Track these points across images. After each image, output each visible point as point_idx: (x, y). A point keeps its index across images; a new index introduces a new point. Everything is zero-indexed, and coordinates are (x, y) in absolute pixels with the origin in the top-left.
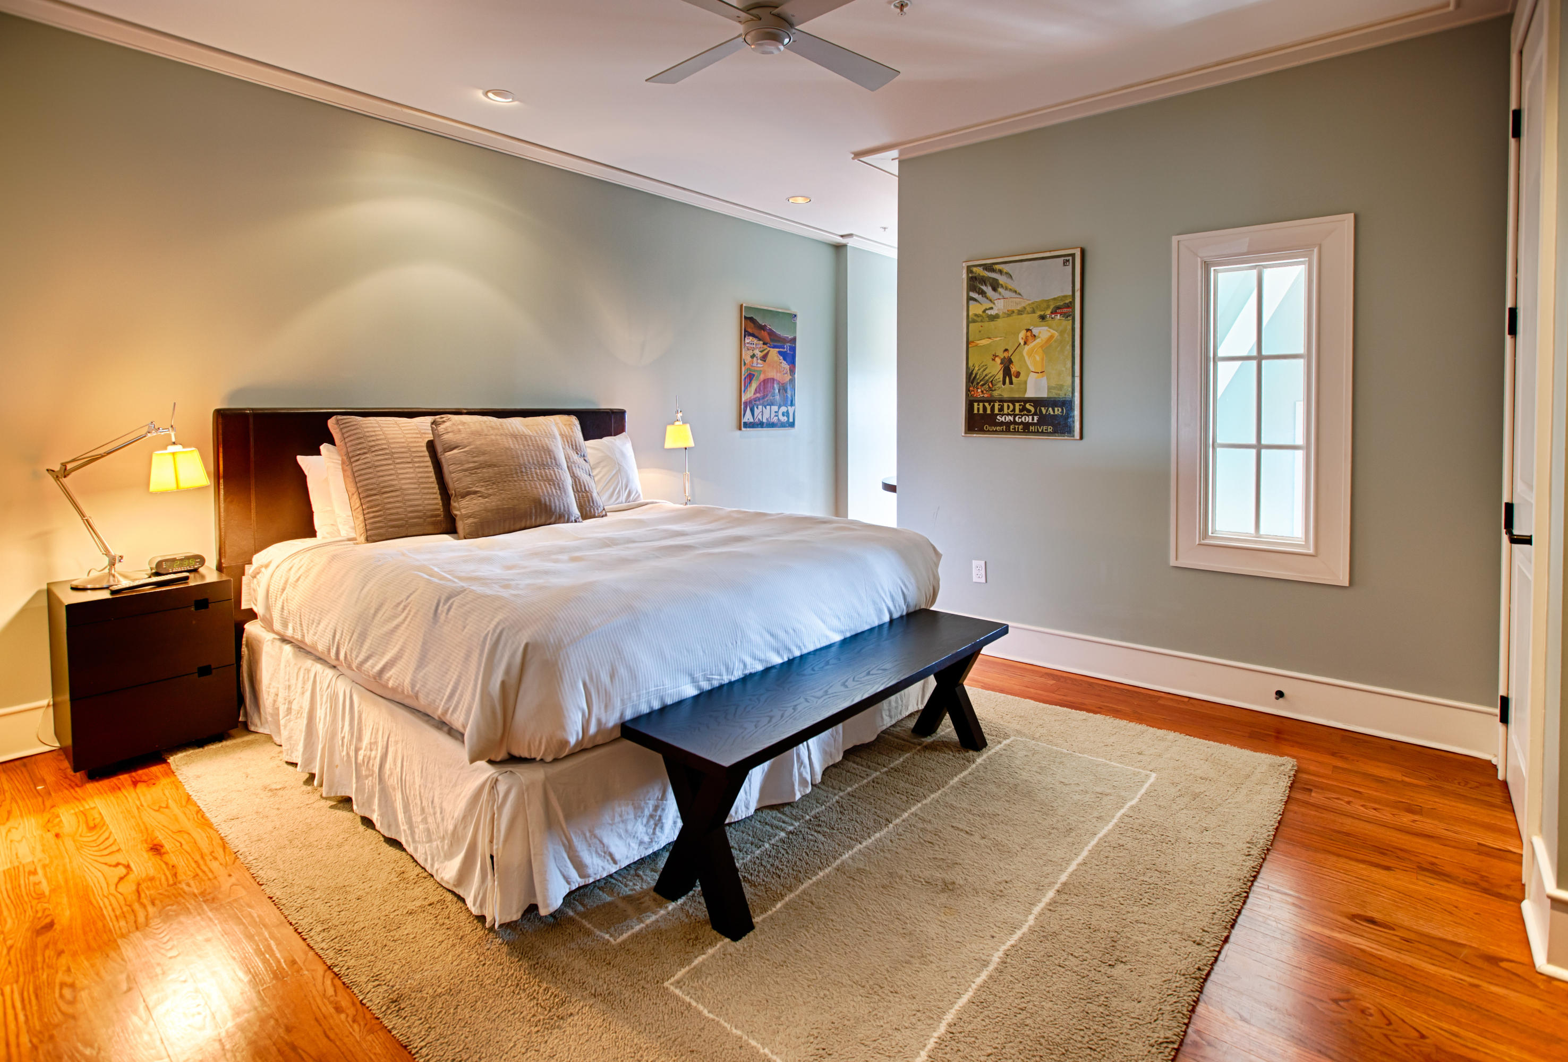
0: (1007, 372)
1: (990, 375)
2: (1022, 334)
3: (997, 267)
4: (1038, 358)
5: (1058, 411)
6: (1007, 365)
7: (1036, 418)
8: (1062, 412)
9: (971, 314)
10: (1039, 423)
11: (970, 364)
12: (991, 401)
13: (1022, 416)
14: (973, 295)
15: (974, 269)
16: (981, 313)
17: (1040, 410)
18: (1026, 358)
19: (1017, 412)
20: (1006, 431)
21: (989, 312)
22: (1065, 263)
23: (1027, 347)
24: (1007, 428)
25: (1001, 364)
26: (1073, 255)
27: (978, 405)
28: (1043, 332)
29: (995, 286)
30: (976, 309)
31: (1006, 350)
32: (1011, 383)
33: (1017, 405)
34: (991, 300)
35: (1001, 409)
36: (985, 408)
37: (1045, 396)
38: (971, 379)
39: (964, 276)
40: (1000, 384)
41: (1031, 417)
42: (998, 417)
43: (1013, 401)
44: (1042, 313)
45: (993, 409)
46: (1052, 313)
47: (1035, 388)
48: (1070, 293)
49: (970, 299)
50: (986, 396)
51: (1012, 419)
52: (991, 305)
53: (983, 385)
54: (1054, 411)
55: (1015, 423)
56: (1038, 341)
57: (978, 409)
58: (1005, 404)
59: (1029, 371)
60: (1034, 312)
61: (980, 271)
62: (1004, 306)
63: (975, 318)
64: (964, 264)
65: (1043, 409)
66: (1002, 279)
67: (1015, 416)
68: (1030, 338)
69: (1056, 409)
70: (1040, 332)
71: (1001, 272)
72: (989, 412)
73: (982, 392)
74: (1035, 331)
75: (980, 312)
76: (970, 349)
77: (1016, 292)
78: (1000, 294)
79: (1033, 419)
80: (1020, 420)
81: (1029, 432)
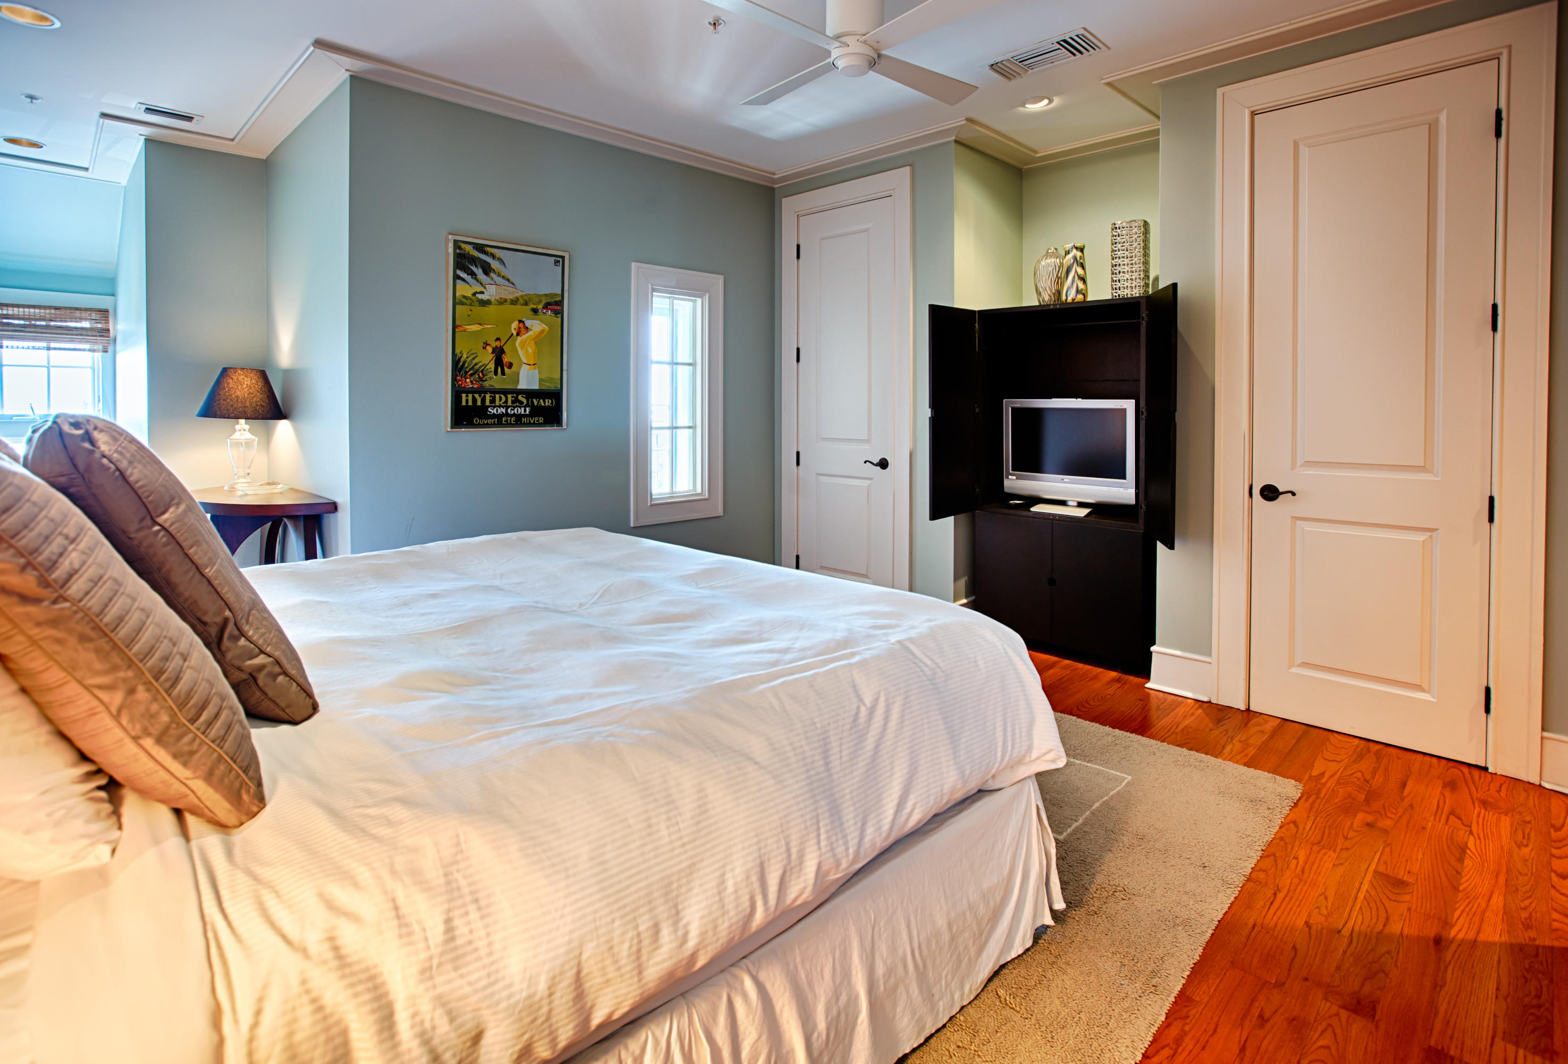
0: (499, 362)
1: (480, 364)
2: (515, 325)
3: (489, 249)
4: (530, 350)
5: (548, 403)
6: (499, 353)
7: (528, 410)
8: (552, 403)
9: (458, 294)
10: (532, 415)
11: (458, 351)
12: (482, 391)
13: (515, 407)
14: (463, 275)
15: (463, 246)
16: (470, 296)
17: (532, 402)
18: (519, 349)
19: (509, 403)
20: (498, 424)
21: (480, 296)
22: (556, 262)
23: (519, 339)
24: (499, 421)
25: (493, 353)
26: (563, 258)
27: (467, 396)
28: (536, 326)
29: (487, 270)
30: (464, 290)
31: (498, 339)
32: (503, 373)
33: (509, 396)
34: (481, 284)
35: (493, 401)
36: (474, 400)
37: (537, 387)
38: (458, 367)
39: (451, 250)
40: (492, 374)
41: (523, 409)
42: (489, 409)
43: (505, 392)
44: (535, 307)
45: (483, 400)
46: (544, 308)
47: (528, 379)
48: (560, 292)
49: (456, 277)
50: (475, 386)
51: (504, 411)
52: (482, 289)
53: (471, 375)
54: (545, 403)
55: (507, 415)
56: (530, 333)
57: (467, 401)
58: (497, 396)
59: (521, 363)
60: (526, 304)
61: (469, 249)
62: (496, 292)
63: (464, 300)
64: (450, 237)
65: (534, 400)
66: (495, 264)
67: (507, 407)
68: (523, 330)
69: (547, 400)
70: (532, 325)
71: (493, 256)
72: (479, 403)
73: (471, 382)
74: (528, 323)
75: (469, 294)
76: (457, 334)
77: (508, 280)
78: (492, 279)
79: (525, 411)
80: (512, 412)
81: (521, 423)
